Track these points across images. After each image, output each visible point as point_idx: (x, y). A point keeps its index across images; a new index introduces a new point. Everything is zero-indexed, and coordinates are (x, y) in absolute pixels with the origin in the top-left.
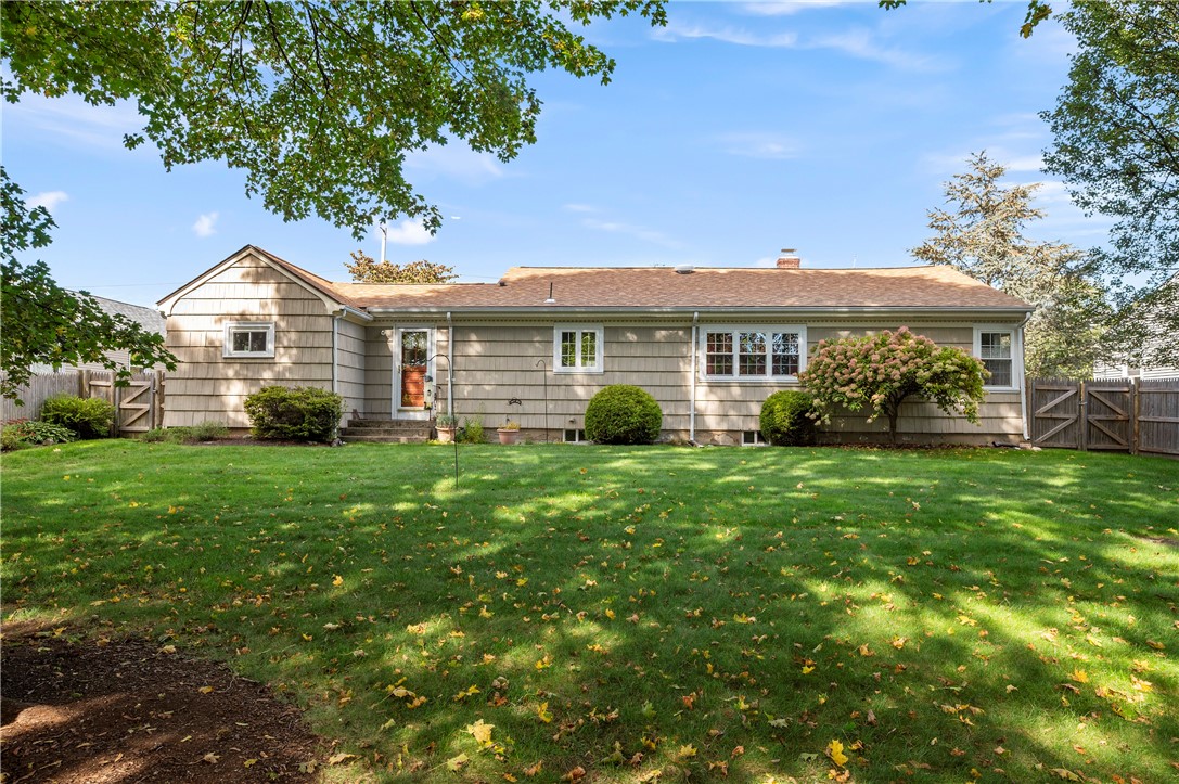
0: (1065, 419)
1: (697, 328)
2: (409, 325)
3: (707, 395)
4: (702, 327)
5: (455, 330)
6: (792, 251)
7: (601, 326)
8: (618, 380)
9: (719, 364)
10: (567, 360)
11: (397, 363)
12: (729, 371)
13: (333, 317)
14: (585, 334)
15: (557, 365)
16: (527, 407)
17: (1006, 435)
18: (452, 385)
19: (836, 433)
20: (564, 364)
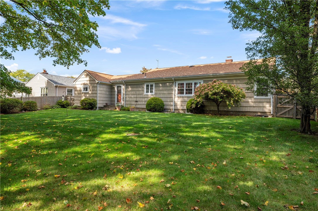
0: (289, 108)
1: (175, 82)
2: (118, 84)
3: (177, 100)
4: (176, 82)
5: (126, 85)
6: (231, 57)
7: (154, 83)
8: (157, 96)
9: (181, 92)
10: (147, 92)
11: (116, 93)
12: (183, 93)
13: (97, 84)
14: (151, 85)
15: (145, 93)
16: (139, 103)
17: (265, 112)
18: (126, 98)
19: (211, 110)
20: (147, 93)
